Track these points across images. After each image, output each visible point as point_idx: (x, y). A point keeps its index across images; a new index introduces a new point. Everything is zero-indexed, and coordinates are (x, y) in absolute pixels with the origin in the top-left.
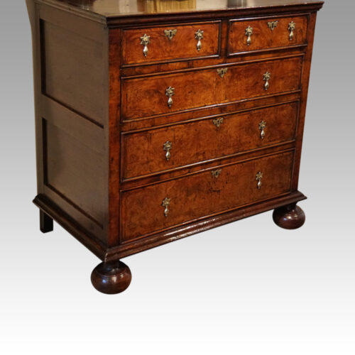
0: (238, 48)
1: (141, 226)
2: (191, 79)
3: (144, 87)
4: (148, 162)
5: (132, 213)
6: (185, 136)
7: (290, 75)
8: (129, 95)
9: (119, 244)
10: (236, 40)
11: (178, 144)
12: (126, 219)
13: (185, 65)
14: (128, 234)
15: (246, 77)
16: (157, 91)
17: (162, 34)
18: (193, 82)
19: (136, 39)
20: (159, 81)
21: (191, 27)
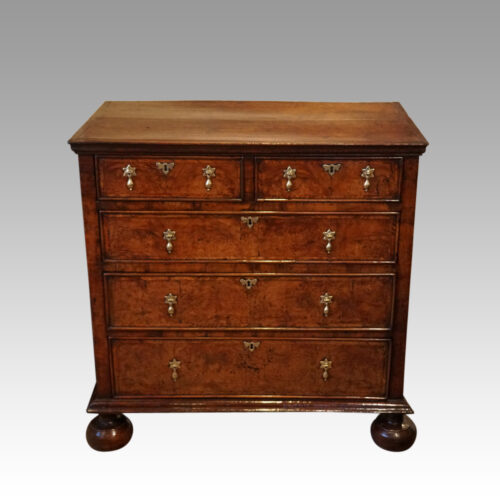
0: (272, 193)
1: (141, 384)
2: (200, 224)
3: (132, 226)
4: (143, 313)
5: (127, 367)
6: (196, 292)
7: (373, 238)
8: (111, 231)
9: (112, 397)
10: (269, 183)
11: (186, 300)
12: (119, 371)
13: (189, 206)
14: (123, 388)
15: (290, 232)
16: (151, 232)
17: (153, 167)
18: (204, 227)
19: (116, 169)
20: (153, 221)
21: (196, 162)
